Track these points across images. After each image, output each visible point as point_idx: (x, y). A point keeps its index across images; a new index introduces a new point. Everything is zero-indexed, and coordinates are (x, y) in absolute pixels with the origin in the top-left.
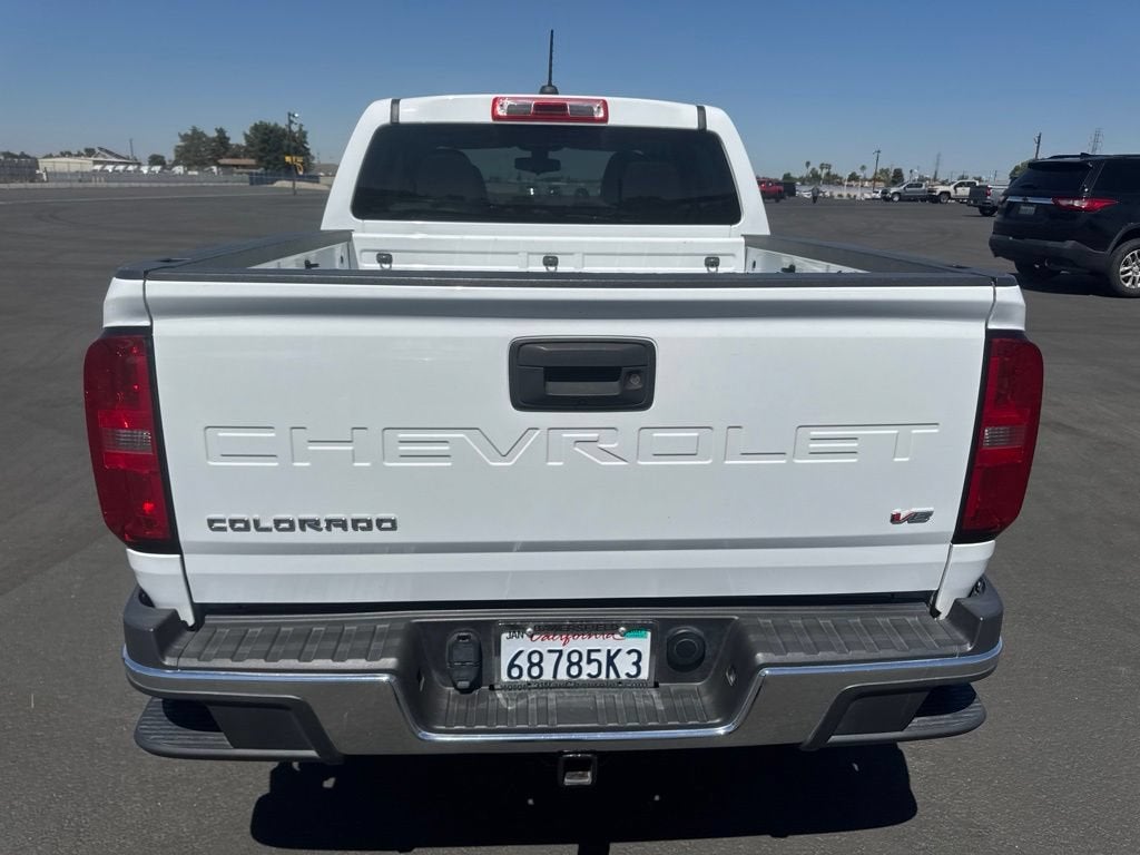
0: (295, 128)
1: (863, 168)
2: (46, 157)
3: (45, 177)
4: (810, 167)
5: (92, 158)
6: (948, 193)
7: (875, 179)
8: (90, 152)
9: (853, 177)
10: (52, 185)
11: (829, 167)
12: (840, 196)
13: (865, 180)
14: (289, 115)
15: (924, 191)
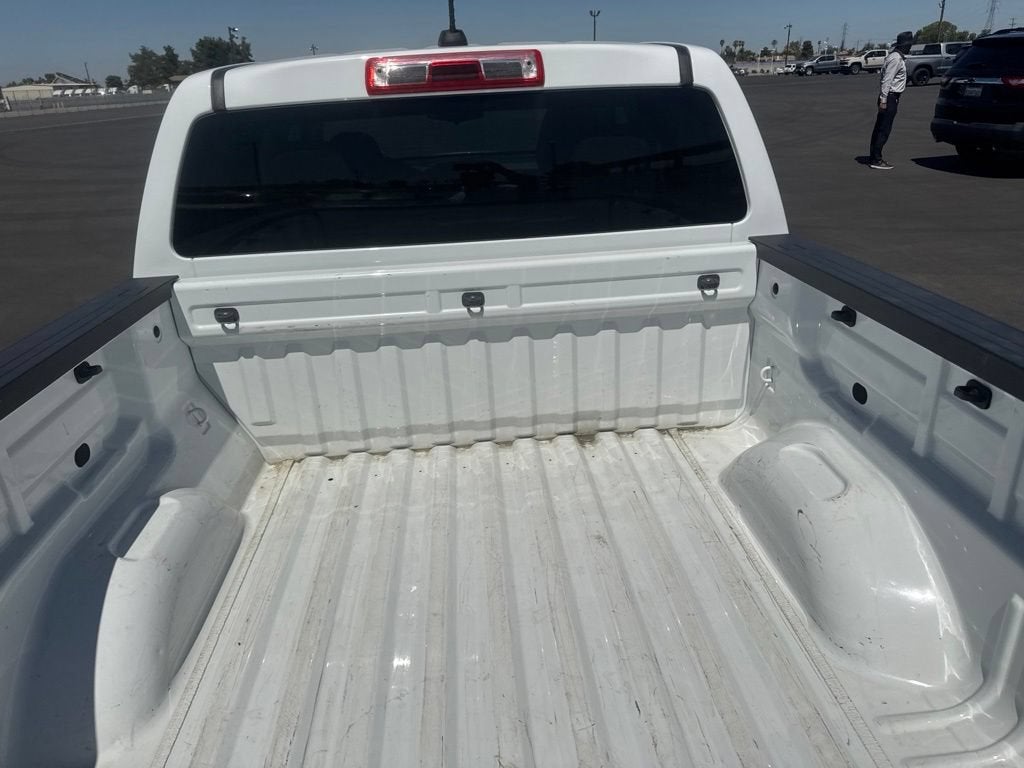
0: (238, 42)
1: (774, 43)
2: (9, 86)
3: (8, 107)
4: (724, 46)
5: (52, 84)
6: (859, 64)
7: (786, 53)
8: (50, 78)
9: (765, 53)
10: (14, 114)
11: (742, 44)
12: (754, 72)
13: (776, 54)
14: (230, 29)
15: (836, 63)
